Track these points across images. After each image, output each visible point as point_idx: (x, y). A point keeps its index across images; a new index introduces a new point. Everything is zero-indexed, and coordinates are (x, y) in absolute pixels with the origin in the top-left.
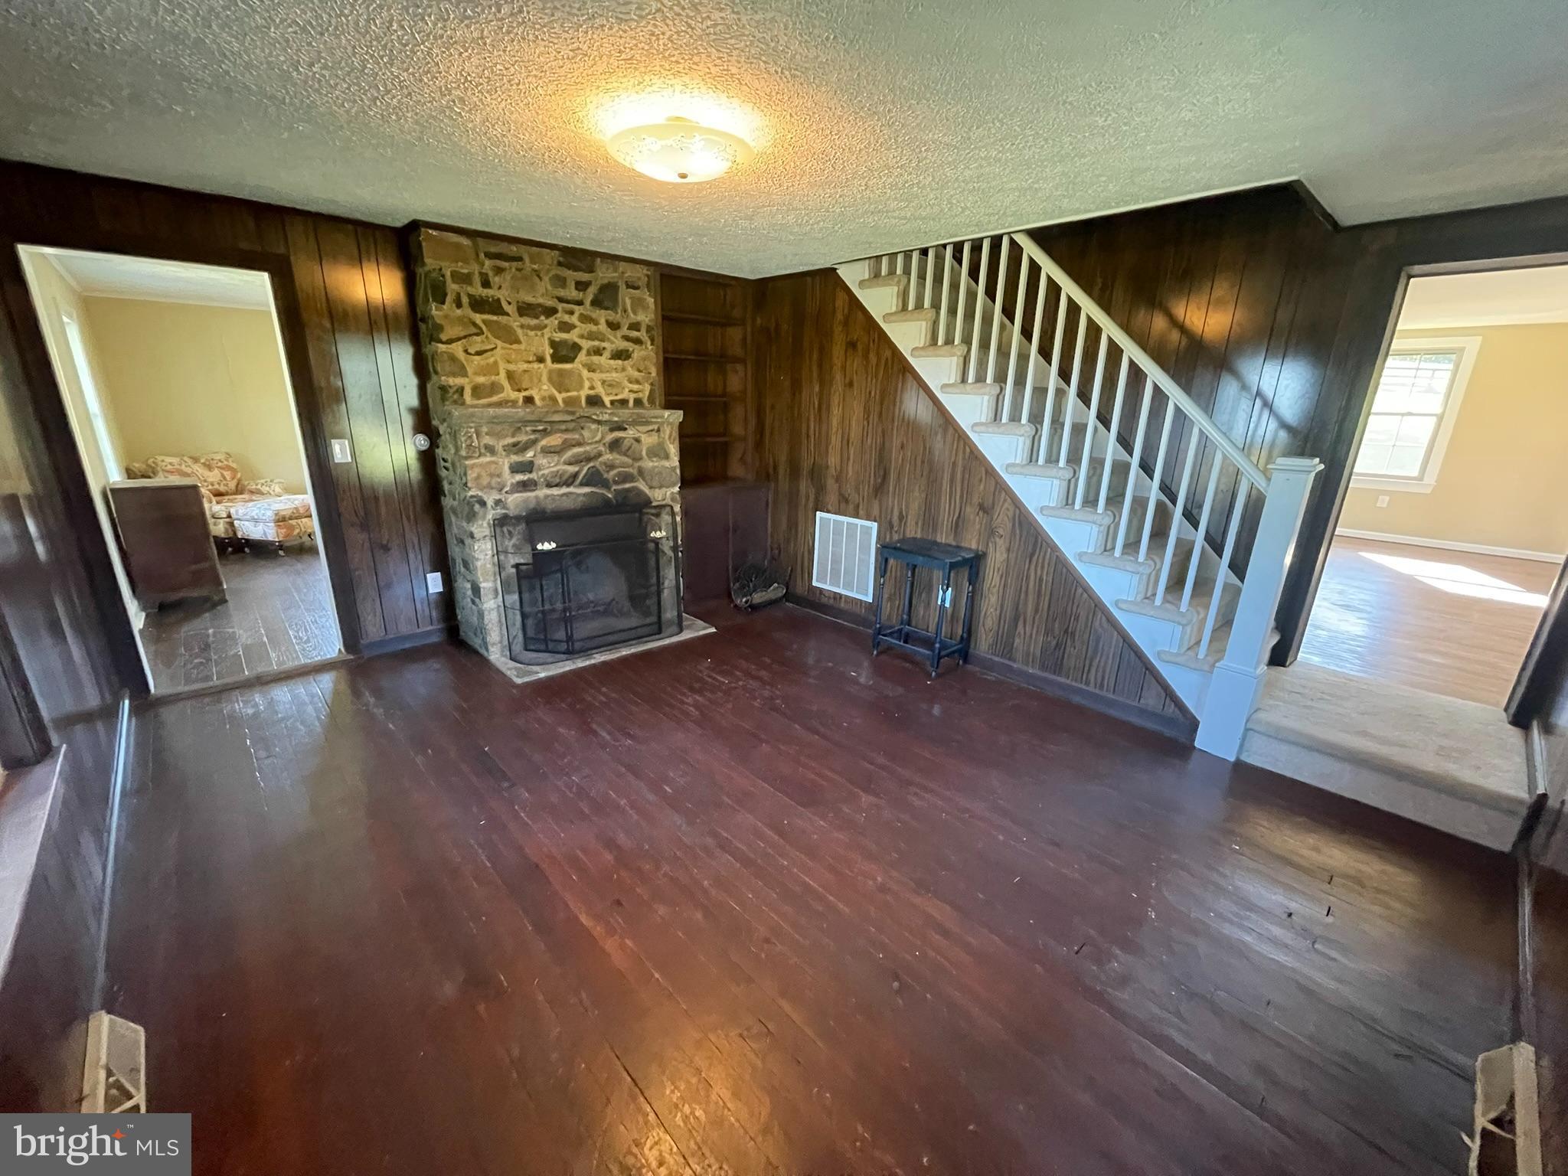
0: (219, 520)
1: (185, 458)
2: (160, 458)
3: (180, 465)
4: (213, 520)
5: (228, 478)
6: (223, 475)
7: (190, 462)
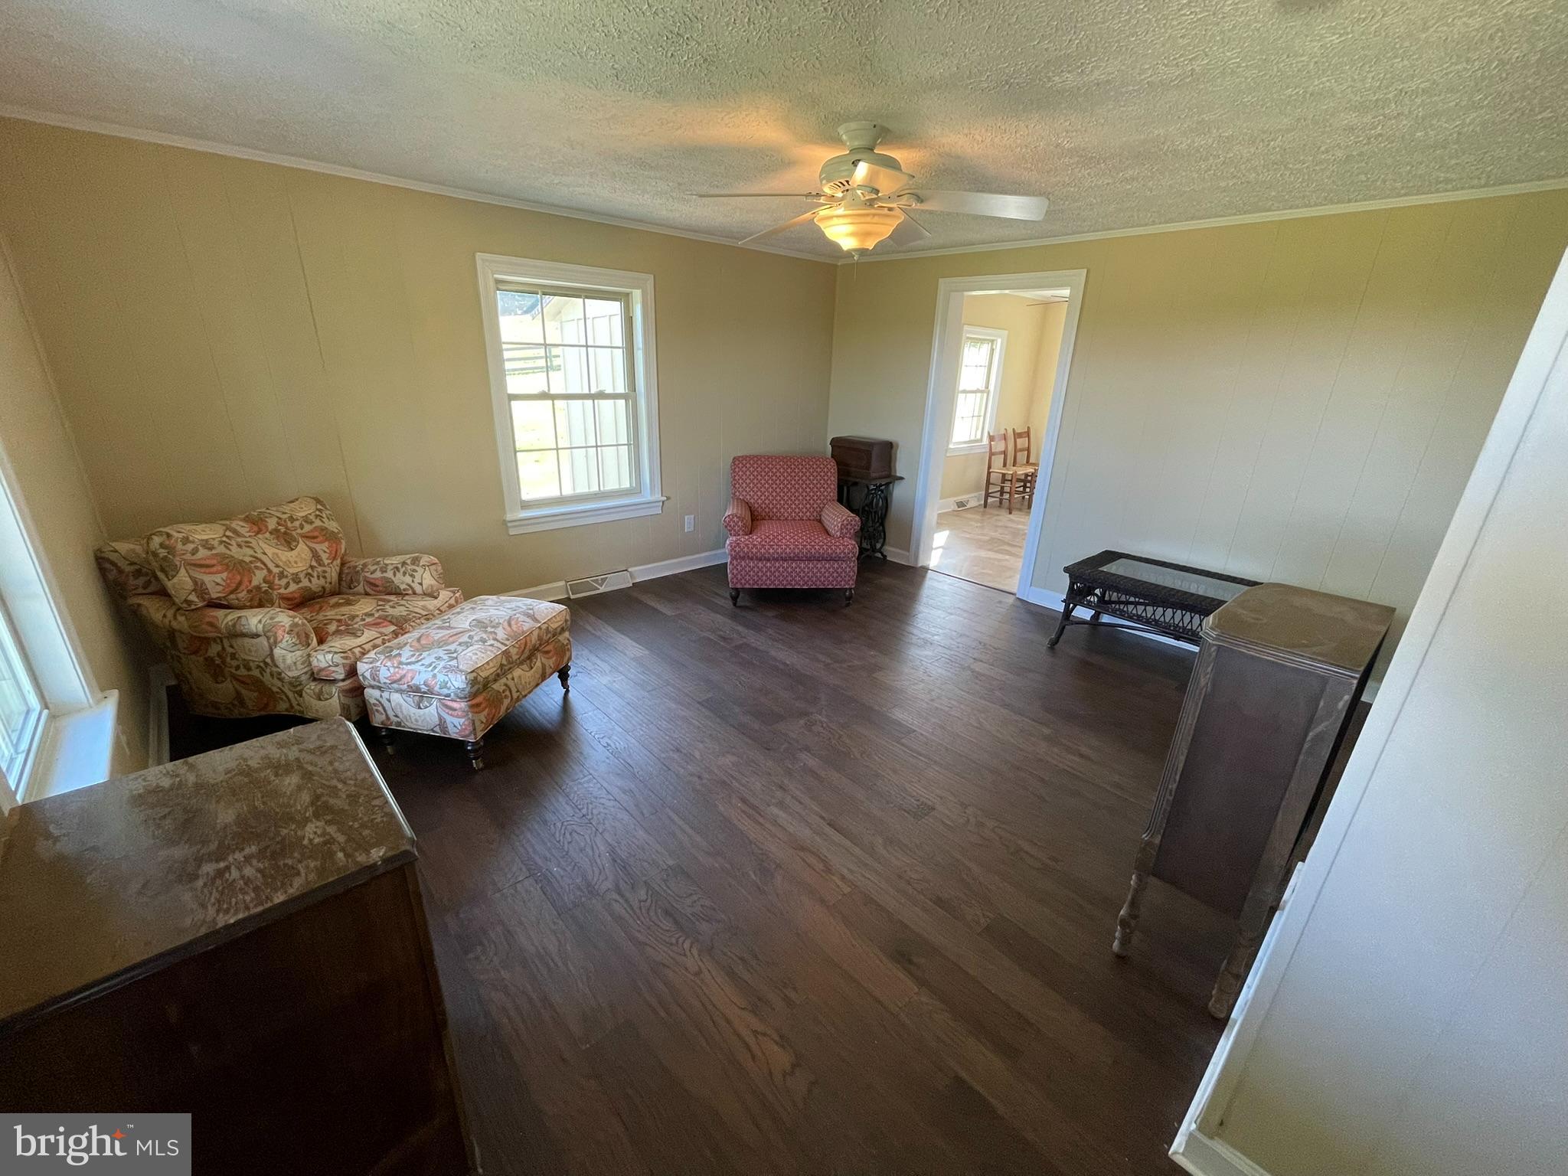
0: (326, 688)
1: (237, 524)
2: (177, 532)
3: (227, 545)
4: (313, 685)
5: (324, 556)
6: (316, 555)
7: (243, 528)
